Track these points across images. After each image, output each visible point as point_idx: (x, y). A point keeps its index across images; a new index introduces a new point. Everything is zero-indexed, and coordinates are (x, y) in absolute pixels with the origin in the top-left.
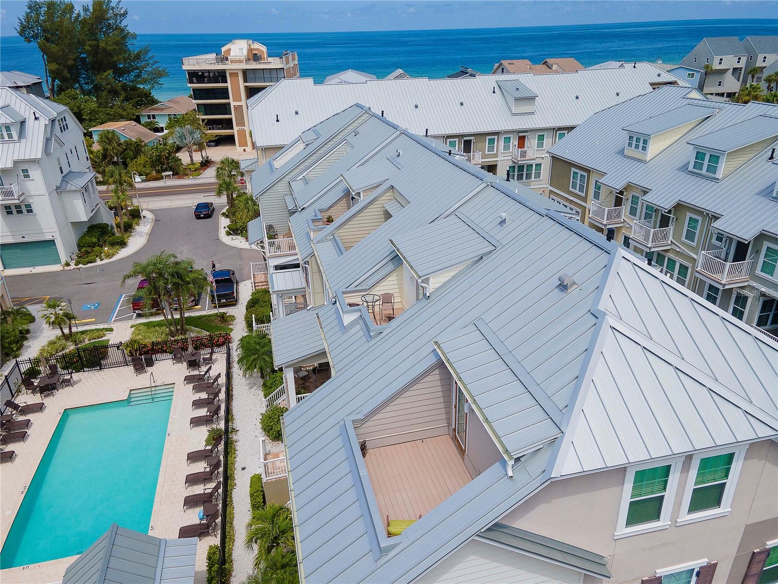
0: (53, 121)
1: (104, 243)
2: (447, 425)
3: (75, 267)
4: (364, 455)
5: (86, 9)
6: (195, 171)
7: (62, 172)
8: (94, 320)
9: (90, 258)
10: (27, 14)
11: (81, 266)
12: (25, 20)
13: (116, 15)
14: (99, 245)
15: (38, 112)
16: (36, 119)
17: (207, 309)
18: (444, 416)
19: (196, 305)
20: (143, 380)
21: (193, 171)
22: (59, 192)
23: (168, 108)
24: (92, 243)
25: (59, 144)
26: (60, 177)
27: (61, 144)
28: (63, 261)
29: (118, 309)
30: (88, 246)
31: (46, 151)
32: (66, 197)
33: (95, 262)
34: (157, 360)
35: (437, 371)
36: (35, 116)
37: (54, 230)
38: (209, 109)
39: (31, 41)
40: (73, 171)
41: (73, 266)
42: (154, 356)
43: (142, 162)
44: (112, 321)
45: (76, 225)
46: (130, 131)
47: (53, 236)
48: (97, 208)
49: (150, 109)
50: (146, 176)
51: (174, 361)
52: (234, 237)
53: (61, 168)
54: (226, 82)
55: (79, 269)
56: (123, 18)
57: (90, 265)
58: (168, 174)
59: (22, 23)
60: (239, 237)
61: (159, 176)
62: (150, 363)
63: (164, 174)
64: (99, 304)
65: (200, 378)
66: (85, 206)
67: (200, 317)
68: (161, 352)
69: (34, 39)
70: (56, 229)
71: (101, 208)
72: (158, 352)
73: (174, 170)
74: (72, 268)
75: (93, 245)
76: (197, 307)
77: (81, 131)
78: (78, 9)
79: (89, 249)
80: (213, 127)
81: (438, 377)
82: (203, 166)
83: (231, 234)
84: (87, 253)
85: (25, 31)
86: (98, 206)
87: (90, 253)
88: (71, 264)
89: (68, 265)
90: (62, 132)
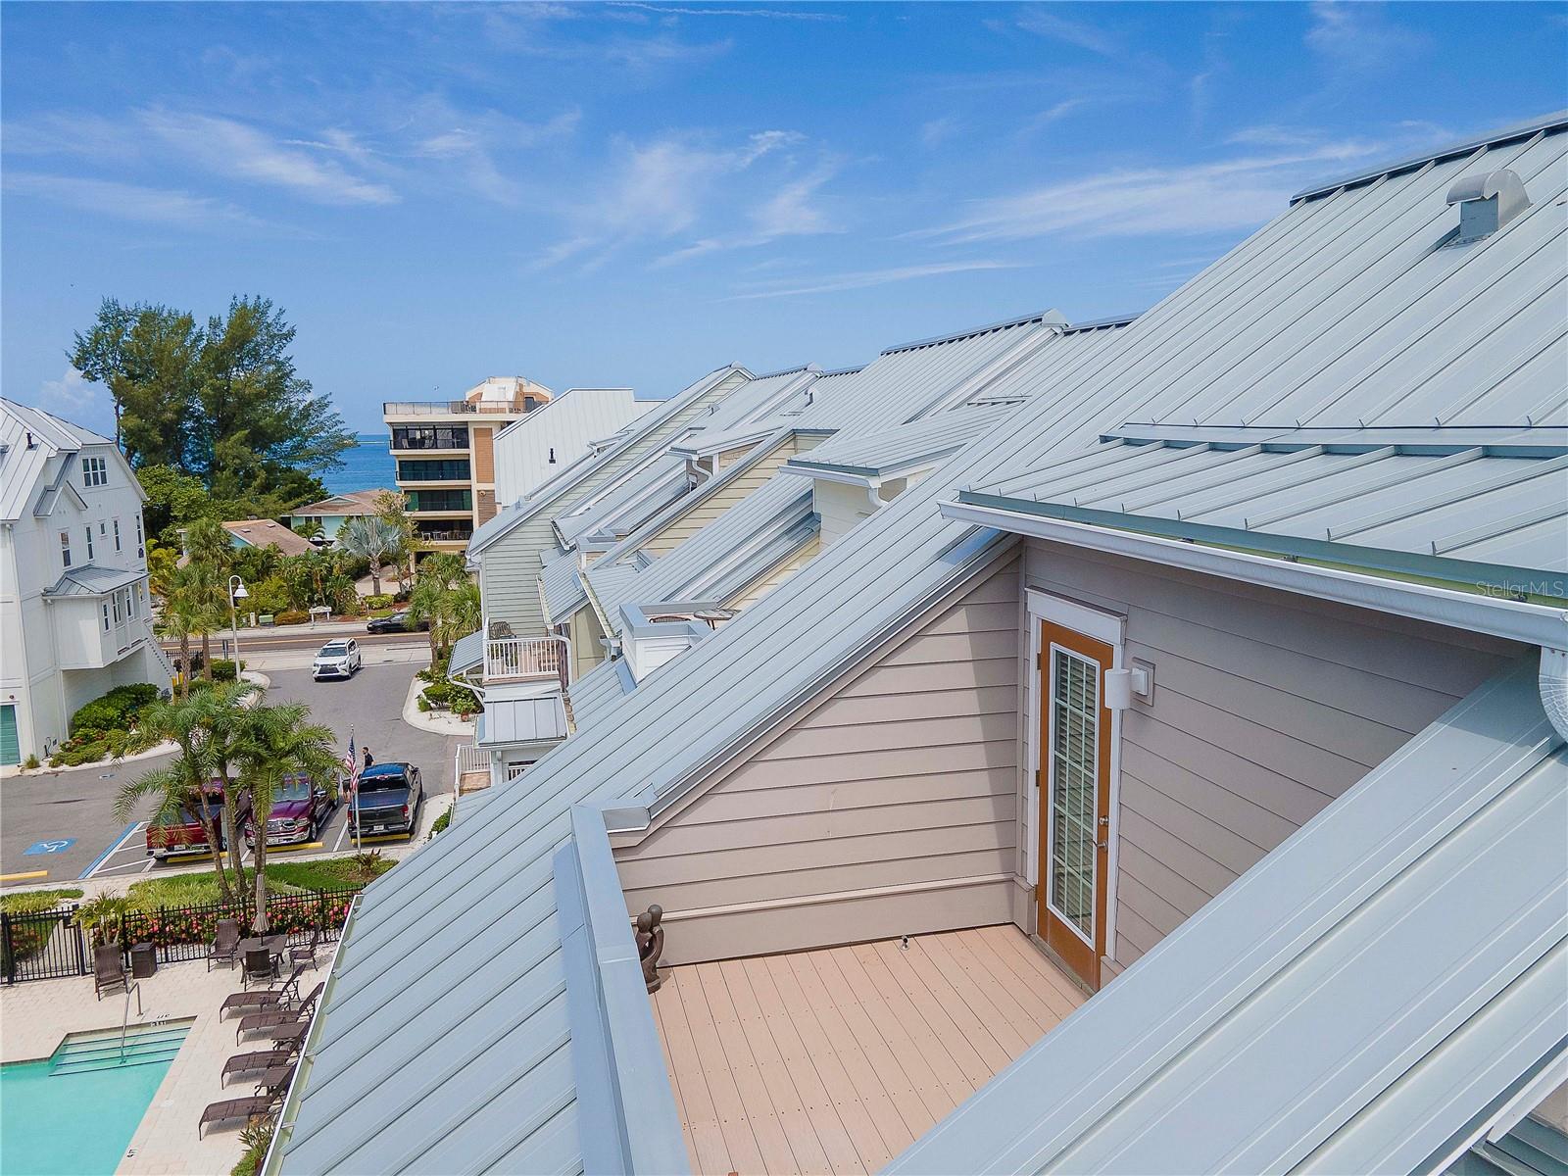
0: (71, 456)
1: (134, 721)
2: (1001, 877)
3: (50, 770)
4: (653, 980)
5: (215, 324)
6: (381, 608)
7: (67, 562)
8: (45, 873)
9: (90, 750)
10: (97, 331)
11: (64, 767)
12: (90, 339)
13: (273, 337)
14: (120, 726)
15: (38, 434)
16: (31, 447)
17: (335, 849)
18: (989, 837)
19: (310, 840)
20: (113, 1010)
21: (376, 609)
22: (49, 601)
23: (348, 506)
24: (106, 720)
25: (75, 505)
26: (60, 570)
27: (81, 505)
28: (25, 756)
29: (114, 851)
30: (94, 726)
31: (39, 509)
32: (64, 614)
33: (100, 759)
34: (167, 961)
35: (959, 621)
36: (30, 442)
37: (17, 683)
38: (427, 499)
39: (97, 378)
40: (96, 566)
41: (45, 767)
42: (159, 954)
43: (273, 589)
44: (91, 875)
45: (76, 677)
46: (261, 536)
47: (12, 697)
48: (136, 648)
49: (313, 508)
50: (275, 615)
51: (213, 962)
52: (435, 714)
53: (66, 554)
54: (467, 446)
55: (56, 774)
56: (284, 341)
57: (86, 766)
58: (322, 611)
59: (82, 345)
60: (448, 714)
61: (301, 614)
62: (145, 967)
63: (312, 611)
64: (72, 842)
65: (269, 999)
66: (103, 636)
67: (312, 866)
68: (184, 941)
69: (104, 375)
70: (22, 680)
71: (148, 649)
72: (177, 941)
73: (335, 605)
74: (41, 773)
75: (108, 724)
76: (312, 845)
77: (136, 497)
78: (201, 324)
79: (93, 732)
80: (432, 534)
81: (963, 648)
82: (400, 602)
83: (431, 709)
84: (88, 740)
85: (87, 359)
86: (140, 646)
87: (92, 740)
88: (41, 763)
89: (33, 764)
90: (88, 483)
